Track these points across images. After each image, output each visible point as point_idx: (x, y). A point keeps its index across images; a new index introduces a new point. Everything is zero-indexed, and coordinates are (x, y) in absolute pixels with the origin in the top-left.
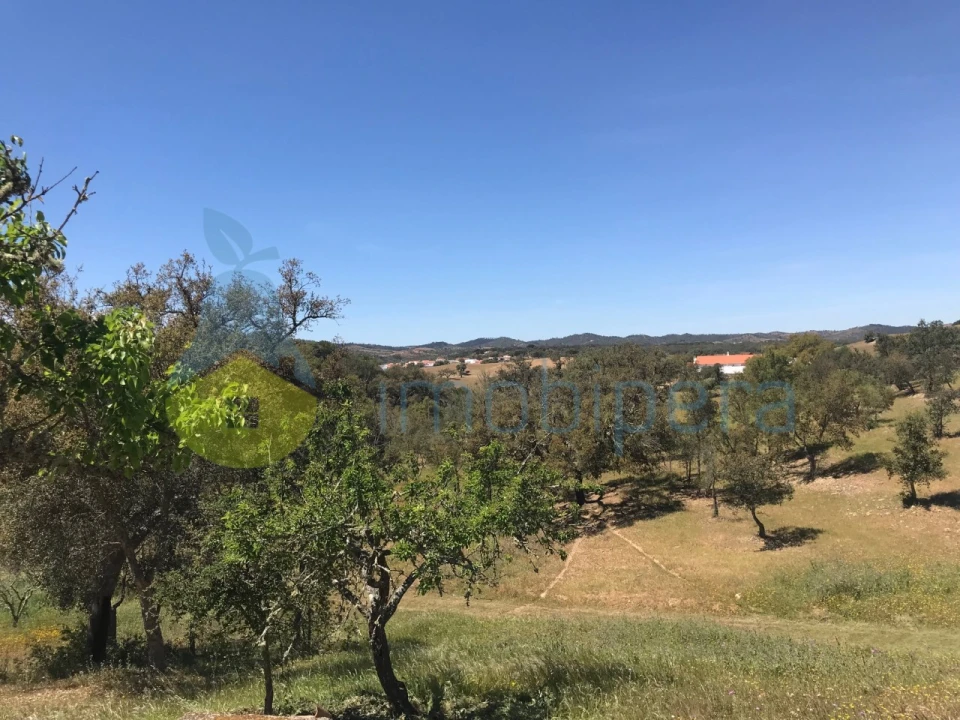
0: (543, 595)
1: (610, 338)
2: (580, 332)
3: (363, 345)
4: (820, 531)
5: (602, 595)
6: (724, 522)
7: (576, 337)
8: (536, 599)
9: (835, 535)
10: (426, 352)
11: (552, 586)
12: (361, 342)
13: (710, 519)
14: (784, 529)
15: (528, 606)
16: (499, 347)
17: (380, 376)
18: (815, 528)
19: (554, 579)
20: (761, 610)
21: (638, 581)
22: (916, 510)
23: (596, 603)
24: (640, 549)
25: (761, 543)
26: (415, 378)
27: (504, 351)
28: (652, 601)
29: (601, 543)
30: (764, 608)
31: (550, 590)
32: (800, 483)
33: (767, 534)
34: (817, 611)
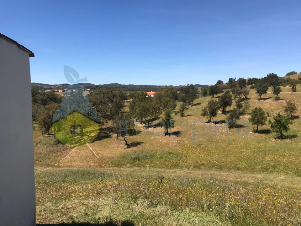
0: (56, 164)
1: (123, 85)
2: (114, 83)
3: (38, 84)
4: (143, 143)
5: (73, 164)
6: (119, 141)
7: (112, 84)
8: (53, 166)
9: (146, 143)
10: (60, 87)
11: (60, 162)
12: (38, 83)
13: (116, 140)
14: (134, 142)
15: (50, 168)
16: (87, 86)
17: (39, 94)
18: (142, 142)
19: (62, 159)
20: (114, 165)
21: (85, 159)
22: (168, 136)
23: (71, 166)
24: (92, 149)
25: (126, 146)
26: (51, 96)
27: (88, 88)
28: (87, 165)
29: (81, 148)
30: (115, 165)
31: (59, 163)
32: (145, 129)
33: (128, 144)
34: (128, 165)
